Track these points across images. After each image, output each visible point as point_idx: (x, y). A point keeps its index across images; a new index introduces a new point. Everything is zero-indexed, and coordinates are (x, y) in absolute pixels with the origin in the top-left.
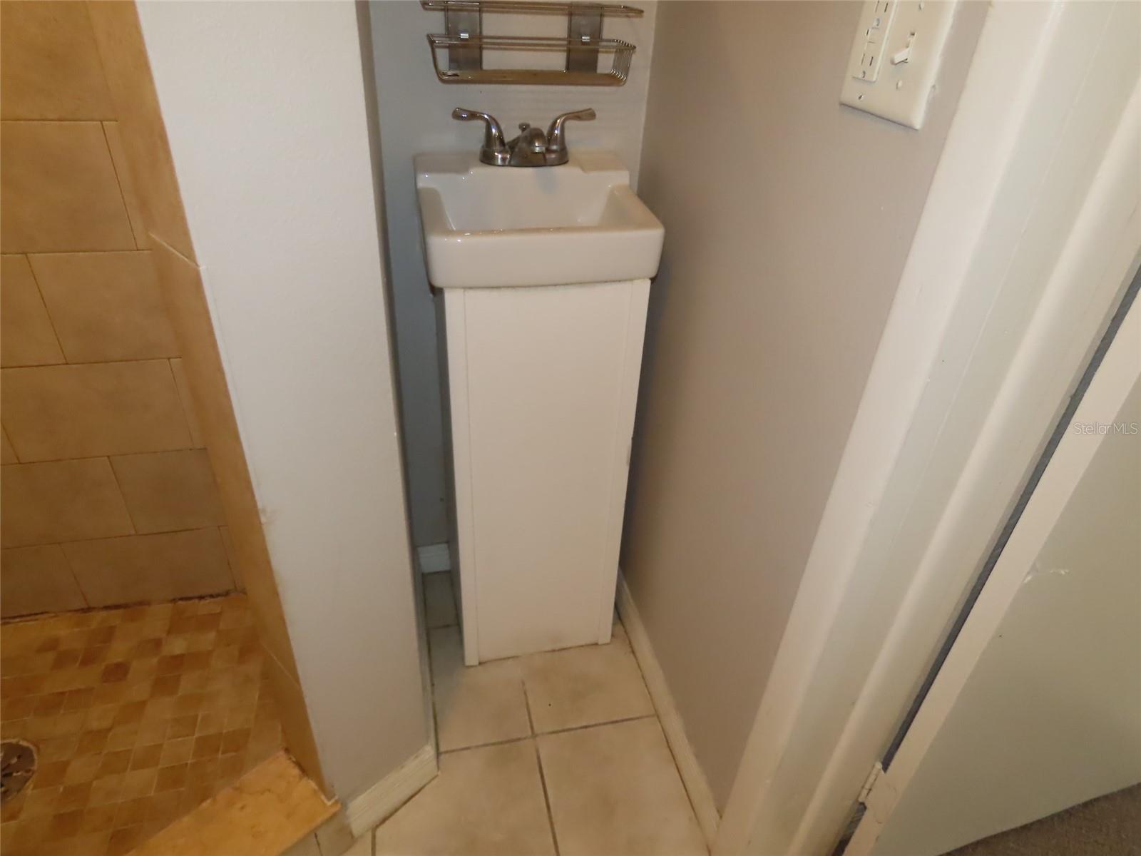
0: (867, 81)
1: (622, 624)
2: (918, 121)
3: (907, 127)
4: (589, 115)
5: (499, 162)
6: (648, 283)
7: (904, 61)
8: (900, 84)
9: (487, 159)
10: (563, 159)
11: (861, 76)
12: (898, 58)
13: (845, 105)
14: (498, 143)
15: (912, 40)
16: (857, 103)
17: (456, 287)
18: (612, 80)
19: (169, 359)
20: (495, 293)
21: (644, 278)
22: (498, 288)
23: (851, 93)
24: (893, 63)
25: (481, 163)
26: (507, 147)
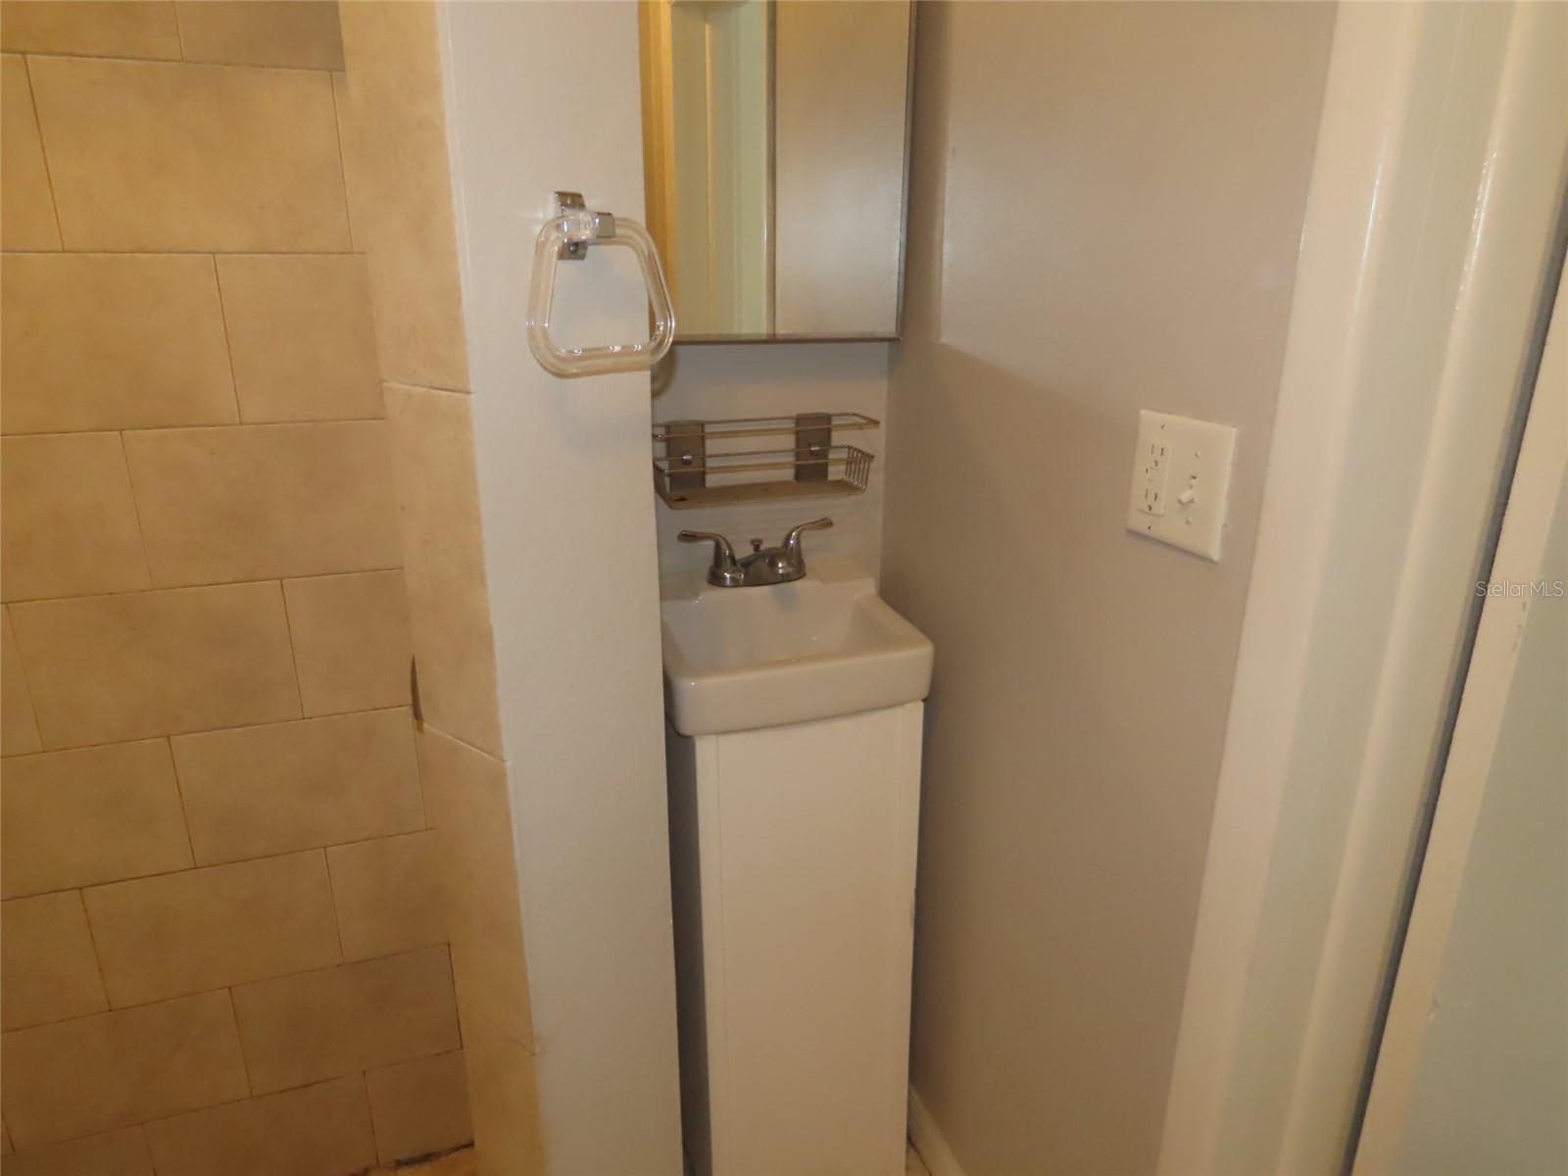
0: (1154, 515)
1: (917, 1150)
2: (1215, 552)
3: (1205, 559)
4: (827, 524)
5: (728, 582)
6: (921, 706)
7: (1192, 501)
8: (1190, 519)
9: (716, 579)
10: (799, 572)
11: (1147, 509)
12: (1185, 496)
13: (1133, 534)
14: (729, 561)
15: (1193, 481)
16: (1147, 532)
17: (707, 734)
18: (843, 486)
19: (325, 848)
20: (752, 736)
21: (914, 700)
22: (755, 729)
23: (1139, 522)
24: (1180, 502)
25: (711, 586)
26: (739, 566)
